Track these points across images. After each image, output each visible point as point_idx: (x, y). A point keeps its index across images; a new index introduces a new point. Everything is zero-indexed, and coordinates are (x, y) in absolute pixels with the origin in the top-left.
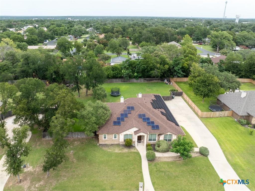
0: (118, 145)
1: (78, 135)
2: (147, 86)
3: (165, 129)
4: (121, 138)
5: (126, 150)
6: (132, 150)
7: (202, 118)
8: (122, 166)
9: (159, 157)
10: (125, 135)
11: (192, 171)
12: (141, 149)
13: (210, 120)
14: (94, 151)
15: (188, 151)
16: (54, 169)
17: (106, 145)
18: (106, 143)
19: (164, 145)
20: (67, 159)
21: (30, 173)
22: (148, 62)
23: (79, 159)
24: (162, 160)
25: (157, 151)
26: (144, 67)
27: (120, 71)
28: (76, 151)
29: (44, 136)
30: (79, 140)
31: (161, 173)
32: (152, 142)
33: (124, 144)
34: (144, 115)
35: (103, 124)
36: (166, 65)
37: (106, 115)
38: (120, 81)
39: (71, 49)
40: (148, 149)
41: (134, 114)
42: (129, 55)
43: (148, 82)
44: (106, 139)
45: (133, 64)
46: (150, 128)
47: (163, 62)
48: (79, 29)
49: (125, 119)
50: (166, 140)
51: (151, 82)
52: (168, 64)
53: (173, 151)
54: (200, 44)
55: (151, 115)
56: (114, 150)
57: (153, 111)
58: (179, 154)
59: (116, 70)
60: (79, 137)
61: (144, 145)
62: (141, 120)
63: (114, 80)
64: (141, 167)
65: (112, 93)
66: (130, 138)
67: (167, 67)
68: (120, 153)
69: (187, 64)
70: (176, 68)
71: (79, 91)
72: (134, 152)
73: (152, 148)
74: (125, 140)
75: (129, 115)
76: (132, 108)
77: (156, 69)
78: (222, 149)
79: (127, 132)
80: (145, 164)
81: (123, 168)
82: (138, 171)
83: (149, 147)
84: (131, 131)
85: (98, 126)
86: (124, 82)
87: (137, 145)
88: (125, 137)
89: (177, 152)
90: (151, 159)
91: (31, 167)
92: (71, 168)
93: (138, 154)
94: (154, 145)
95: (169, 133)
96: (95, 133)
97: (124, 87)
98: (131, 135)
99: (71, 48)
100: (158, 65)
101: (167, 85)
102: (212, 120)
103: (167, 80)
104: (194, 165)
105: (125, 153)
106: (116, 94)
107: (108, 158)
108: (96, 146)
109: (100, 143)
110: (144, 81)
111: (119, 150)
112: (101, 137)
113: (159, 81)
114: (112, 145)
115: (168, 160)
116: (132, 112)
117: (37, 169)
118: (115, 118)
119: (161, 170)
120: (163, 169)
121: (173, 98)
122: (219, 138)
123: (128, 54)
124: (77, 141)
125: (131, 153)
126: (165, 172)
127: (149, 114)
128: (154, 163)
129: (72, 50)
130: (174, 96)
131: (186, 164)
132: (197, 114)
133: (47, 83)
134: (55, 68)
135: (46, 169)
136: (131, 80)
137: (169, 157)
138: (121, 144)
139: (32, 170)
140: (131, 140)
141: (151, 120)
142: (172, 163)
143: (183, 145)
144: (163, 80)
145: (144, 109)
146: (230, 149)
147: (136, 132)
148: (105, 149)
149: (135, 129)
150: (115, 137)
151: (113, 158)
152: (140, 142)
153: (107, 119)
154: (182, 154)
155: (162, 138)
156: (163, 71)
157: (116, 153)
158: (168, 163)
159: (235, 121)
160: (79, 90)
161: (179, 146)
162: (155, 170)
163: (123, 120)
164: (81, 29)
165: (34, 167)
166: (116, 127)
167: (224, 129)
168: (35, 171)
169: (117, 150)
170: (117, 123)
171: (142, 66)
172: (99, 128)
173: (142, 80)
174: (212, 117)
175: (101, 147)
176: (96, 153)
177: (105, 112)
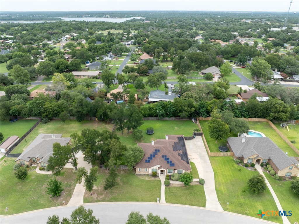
0: (148, 175)
1: (122, 167)
2: (177, 124)
3: (179, 166)
4: (150, 171)
5: (153, 179)
6: (157, 179)
7: (211, 156)
8: (149, 188)
9: (172, 184)
10: (152, 169)
11: (190, 193)
12: (162, 178)
13: (216, 159)
14: (133, 178)
15: (189, 182)
16: (110, 189)
17: (140, 175)
18: (140, 173)
19: (176, 177)
20: (118, 184)
21: (96, 190)
22: (178, 105)
23: (124, 183)
24: (174, 186)
25: (172, 180)
26: (174, 110)
27: (155, 111)
28: (121, 178)
29: (101, 167)
30: (123, 170)
31: (171, 193)
32: (170, 174)
33: (152, 174)
34: (166, 156)
35: (139, 162)
36: (192, 108)
37: (141, 156)
38: (155, 119)
39: (113, 81)
40: (166, 179)
41: (159, 155)
42: (167, 88)
43: (179, 120)
44: (141, 171)
45: (166, 106)
46: (169, 165)
47: (191, 106)
48: (120, 47)
49: (153, 158)
50: (179, 173)
51: (181, 120)
52: (194, 107)
53: (179, 181)
54: (243, 68)
55: (170, 156)
56: (145, 178)
57: (173, 153)
58: (183, 183)
59: (152, 110)
60: (123, 168)
61: (164, 176)
62: (163, 159)
63: (150, 118)
64: (160, 189)
65: (147, 132)
66: (156, 171)
67: (193, 109)
68: (149, 180)
69: (211, 107)
70: (201, 111)
71: (122, 131)
72: (158, 180)
73: (169, 177)
74: (152, 172)
75: (156, 156)
76: (159, 151)
77: (184, 112)
78: (215, 180)
79: (154, 168)
80: (163, 188)
81: (149, 190)
82: (158, 192)
83: (167, 177)
84: (156, 167)
85: (135, 163)
86: (158, 119)
87: (160, 175)
88: (152, 170)
89: (182, 181)
90: (167, 185)
91: (96, 187)
92: (119, 188)
93: (160, 181)
94: (171, 176)
95: (180, 169)
96: (134, 167)
97: (158, 125)
98: (157, 169)
99: (114, 79)
100: (186, 108)
101: (193, 124)
102: (217, 158)
103: (194, 119)
104: (193, 190)
105: (152, 180)
106: (150, 133)
107: (141, 183)
108: (134, 175)
109: (137, 173)
110: (175, 119)
111: (148, 178)
112: (138, 170)
113: (188, 119)
114: (144, 174)
115: (177, 186)
116: (158, 153)
117: (100, 188)
118: (146, 158)
119: (172, 192)
120: (173, 191)
121: (194, 137)
122: (216, 173)
123: (165, 87)
124: (122, 171)
125: (155, 180)
126: (174, 193)
127: (169, 156)
128: (168, 188)
129: (115, 81)
130: (195, 136)
131: (188, 189)
132: (208, 153)
133: (97, 119)
134: (103, 110)
135: (106, 188)
136: (164, 118)
137: (179, 184)
138: (150, 174)
139: (97, 189)
140: (156, 172)
141: (170, 160)
142: (180, 188)
143: (186, 178)
144: (191, 119)
145: (166, 152)
146: (220, 181)
147: (159, 168)
148: (139, 177)
149: (159, 166)
150: (146, 170)
151: (144, 183)
152: (162, 173)
153: (141, 159)
154: (185, 183)
155: (176, 172)
156: (190, 113)
157: (147, 180)
158: (177, 188)
159: (233, 160)
160: (122, 129)
161: (184, 178)
162: (169, 191)
163: (152, 159)
164: (121, 47)
165: (97, 187)
166: (147, 164)
167: (223, 166)
168: (98, 189)
169: (147, 178)
170: (148, 161)
171: (173, 109)
172: (136, 164)
173: (174, 118)
174: (218, 156)
175: (137, 176)
176: (134, 179)
177: (140, 154)
